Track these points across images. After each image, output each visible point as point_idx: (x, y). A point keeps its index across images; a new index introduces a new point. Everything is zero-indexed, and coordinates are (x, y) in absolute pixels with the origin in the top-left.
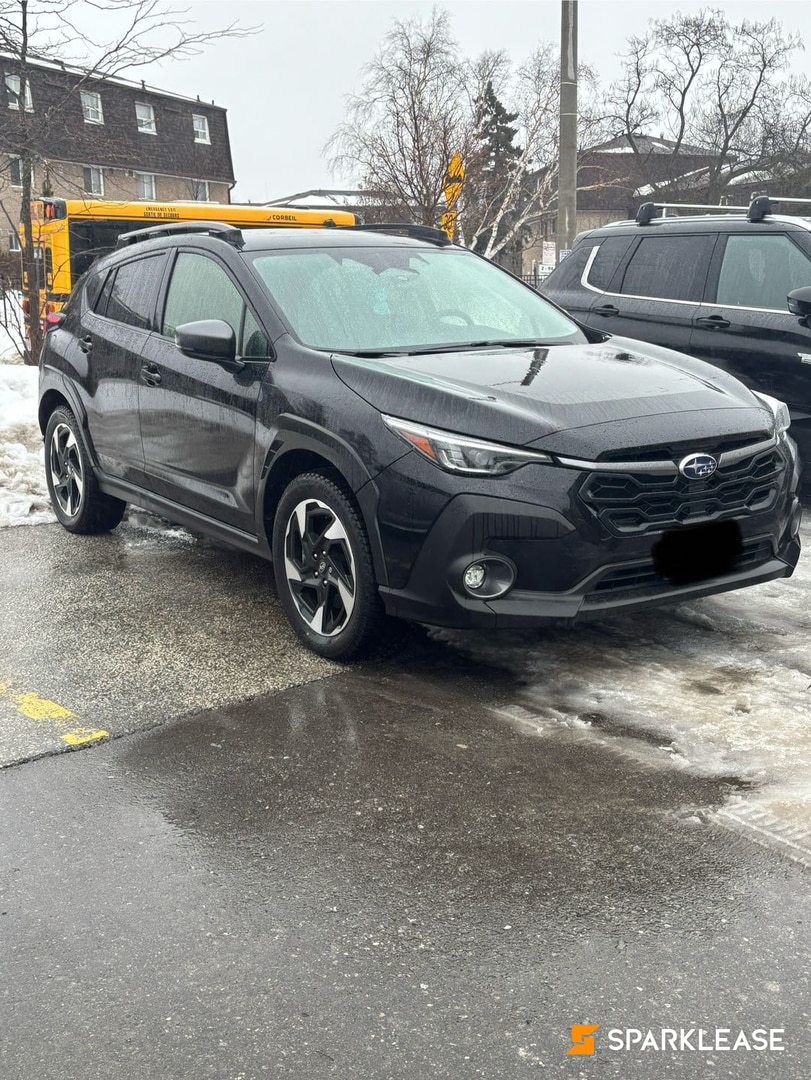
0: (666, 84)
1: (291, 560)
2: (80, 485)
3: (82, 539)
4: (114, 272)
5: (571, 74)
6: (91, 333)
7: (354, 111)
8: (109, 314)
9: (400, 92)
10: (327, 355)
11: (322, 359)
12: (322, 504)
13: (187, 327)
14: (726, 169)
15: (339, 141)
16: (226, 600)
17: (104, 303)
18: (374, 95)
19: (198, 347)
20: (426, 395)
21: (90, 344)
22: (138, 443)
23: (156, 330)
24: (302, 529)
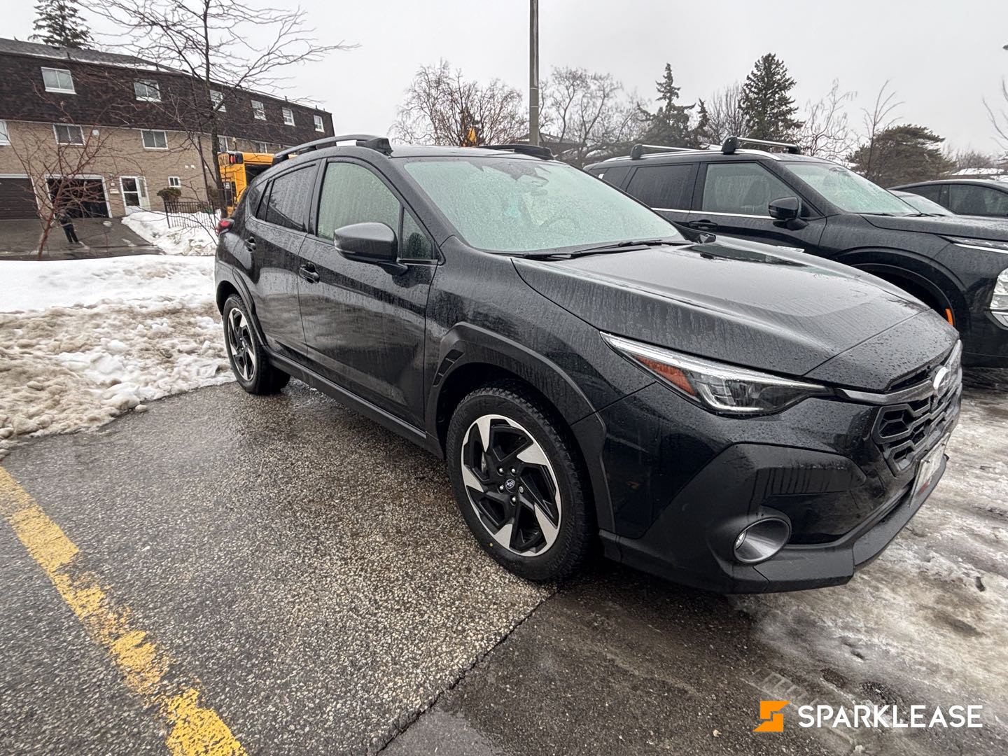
0: (557, 104)
1: (470, 469)
2: (253, 357)
3: (257, 401)
4: (270, 184)
5: (536, 84)
6: (253, 235)
7: (401, 114)
8: (268, 218)
9: (425, 104)
10: (508, 259)
11: (503, 264)
12: (513, 424)
13: (345, 230)
14: (585, 149)
15: (393, 131)
16: (389, 478)
17: (264, 209)
18: (411, 106)
19: (358, 250)
20: (653, 309)
21: (253, 244)
22: (297, 320)
23: (311, 232)
24: (486, 444)
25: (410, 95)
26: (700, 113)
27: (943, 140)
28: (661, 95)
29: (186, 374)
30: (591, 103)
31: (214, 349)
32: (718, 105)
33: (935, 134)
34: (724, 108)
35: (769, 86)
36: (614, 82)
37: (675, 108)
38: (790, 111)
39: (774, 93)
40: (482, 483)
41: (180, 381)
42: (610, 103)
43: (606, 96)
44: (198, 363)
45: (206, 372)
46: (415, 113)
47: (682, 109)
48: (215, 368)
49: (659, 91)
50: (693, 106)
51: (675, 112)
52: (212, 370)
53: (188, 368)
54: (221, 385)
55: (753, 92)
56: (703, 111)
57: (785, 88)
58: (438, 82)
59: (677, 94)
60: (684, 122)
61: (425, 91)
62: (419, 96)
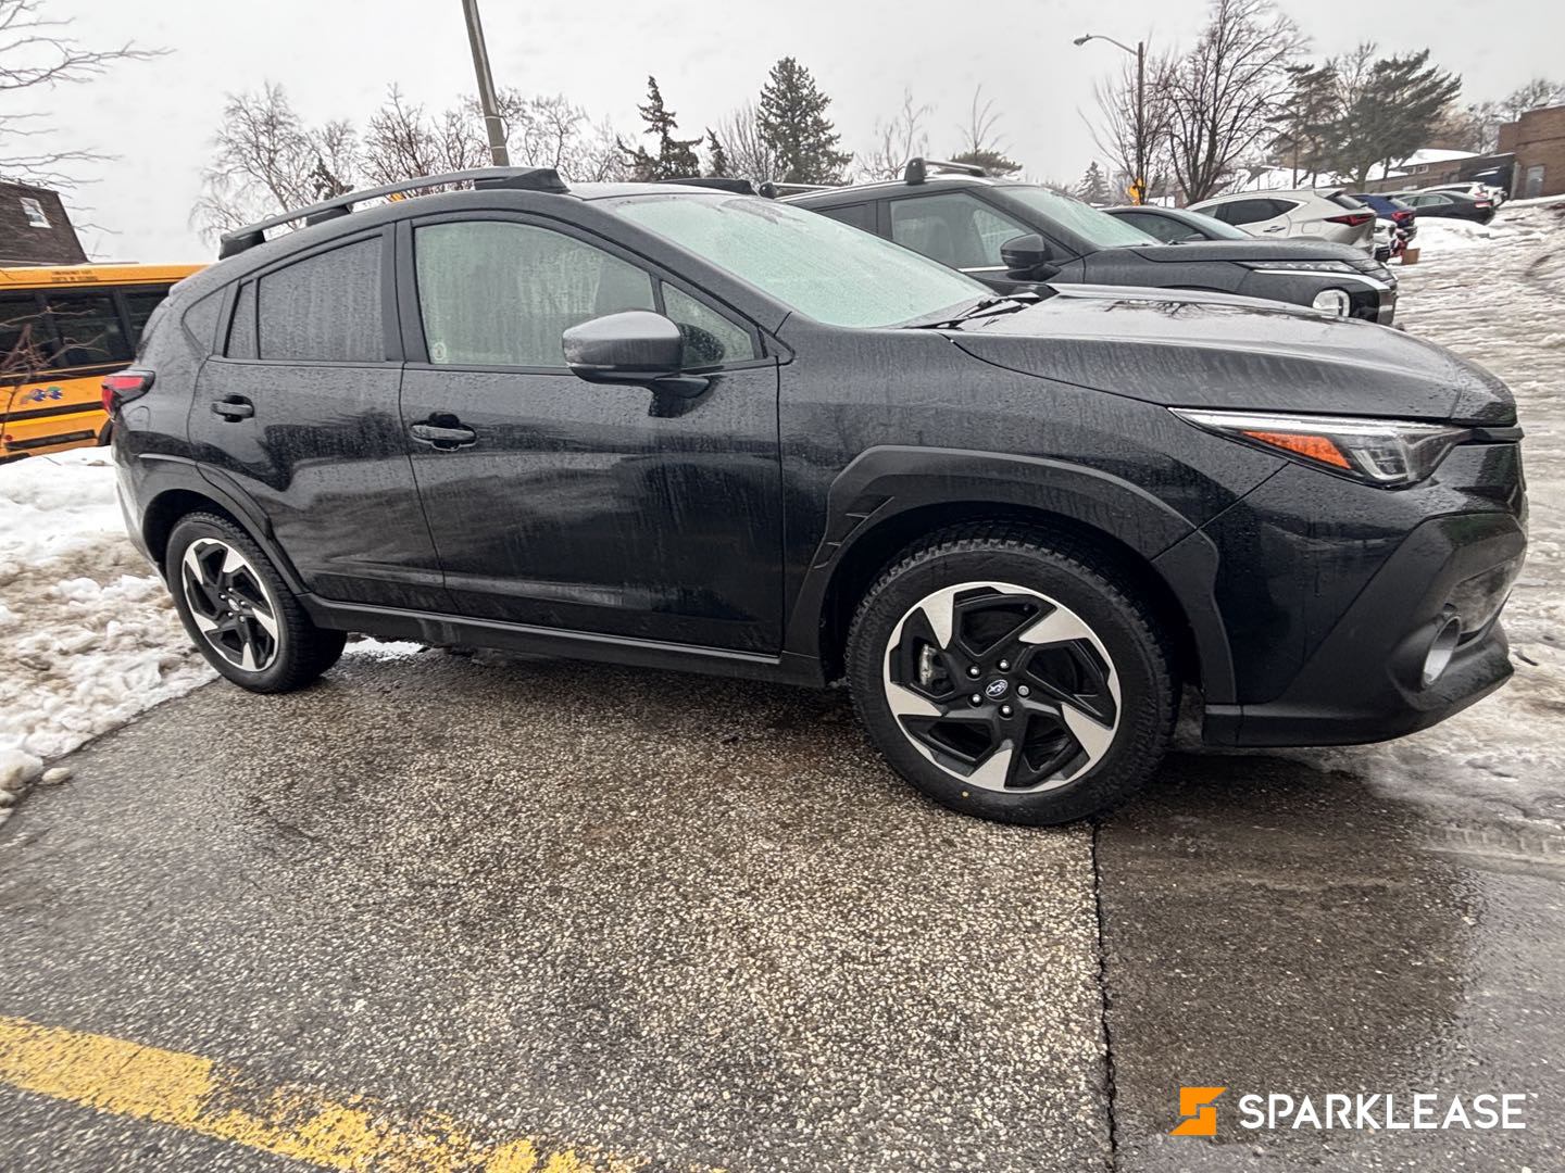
25: (223, 148)
26: (712, 149)
27: (1020, 168)
28: (649, 125)
29: (105, 691)
30: (542, 145)
31: (132, 633)
32: (728, 139)
33: (1010, 160)
34: (738, 142)
35: (795, 104)
36: (572, 109)
37: (674, 145)
38: (830, 140)
39: (804, 115)
40: (935, 702)
41: (100, 708)
42: (571, 142)
43: (563, 132)
44: (116, 666)
45: (141, 678)
46: (238, 180)
47: (684, 146)
48: (156, 666)
49: (646, 118)
50: (700, 141)
51: (677, 151)
52: (152, 673)
53: (103, 680)
54: (187, 696)
55: (775, 115)
56: (716, 145)
57: (818, 107)
58: (272, 123)
59: (673, 123)
60: (692, 165)
61: (248, 141)
62: (240, 150)
